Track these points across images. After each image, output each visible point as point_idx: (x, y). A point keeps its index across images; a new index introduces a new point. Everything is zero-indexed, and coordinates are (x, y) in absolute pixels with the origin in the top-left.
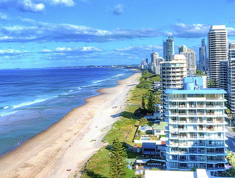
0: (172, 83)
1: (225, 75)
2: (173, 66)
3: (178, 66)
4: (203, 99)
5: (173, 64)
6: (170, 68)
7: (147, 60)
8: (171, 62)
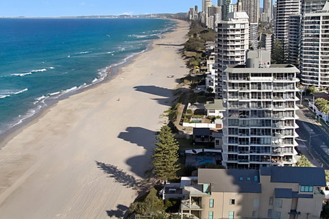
0: (230, 49)
1: (295, 34)
2: (231, 27)
3: (238, 27)
4: (270, 79)
5: (232, 24)
6: (228, 30)
7: (196, 7)
8: (229, 22)
